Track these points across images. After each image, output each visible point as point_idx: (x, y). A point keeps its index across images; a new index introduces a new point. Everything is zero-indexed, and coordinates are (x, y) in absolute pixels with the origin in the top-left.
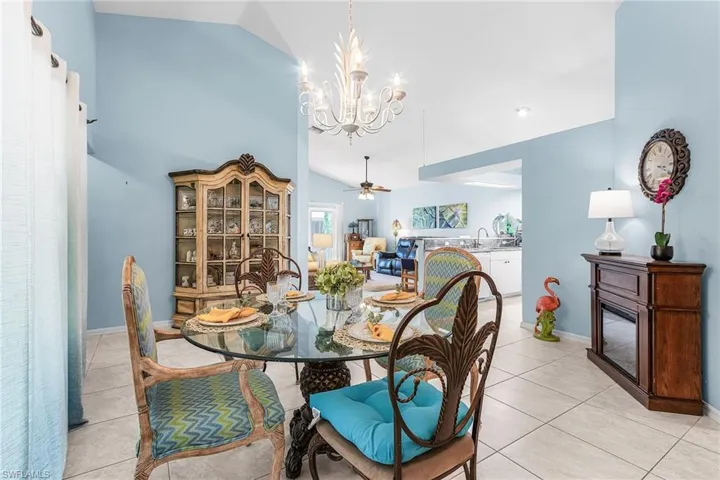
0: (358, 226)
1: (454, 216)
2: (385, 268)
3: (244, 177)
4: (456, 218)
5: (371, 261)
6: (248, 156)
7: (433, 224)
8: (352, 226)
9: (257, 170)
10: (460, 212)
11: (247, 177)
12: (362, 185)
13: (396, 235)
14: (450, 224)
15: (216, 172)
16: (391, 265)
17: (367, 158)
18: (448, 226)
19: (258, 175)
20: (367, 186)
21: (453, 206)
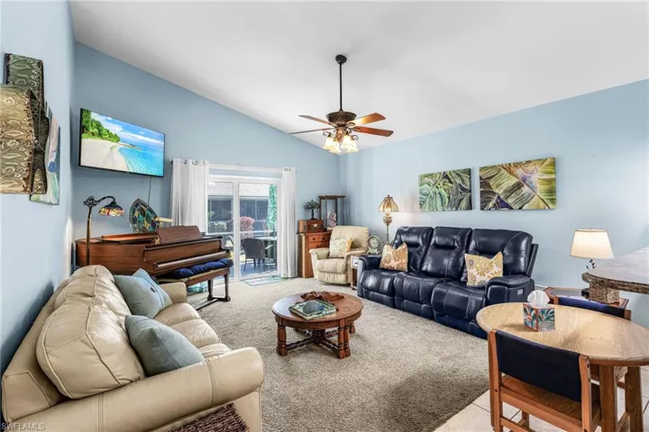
0: (320, 207)
1: (518, 186)
2: (377, 290)
4: (525, 189)
5: (346, 271)
7: (464, 204)
8: (310, 207)
10: (537, 177)
12: (332, 118)
13: (388, 222)
14: (510, 201)
16: (392, 284)
17: (341, 59)
18: (502, 205)
20: (341, 120)
21: (517, 165)
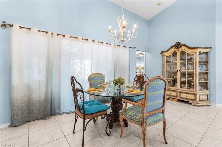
3: (178, 50)
6: (178, 43)
9: (183, 47)
11: (179, 50)
15: (167, 51)
19: (184, 48)
